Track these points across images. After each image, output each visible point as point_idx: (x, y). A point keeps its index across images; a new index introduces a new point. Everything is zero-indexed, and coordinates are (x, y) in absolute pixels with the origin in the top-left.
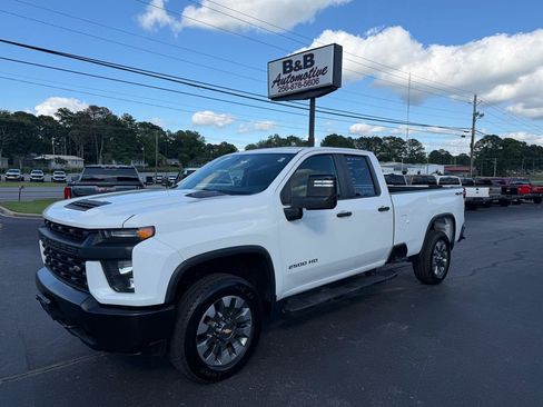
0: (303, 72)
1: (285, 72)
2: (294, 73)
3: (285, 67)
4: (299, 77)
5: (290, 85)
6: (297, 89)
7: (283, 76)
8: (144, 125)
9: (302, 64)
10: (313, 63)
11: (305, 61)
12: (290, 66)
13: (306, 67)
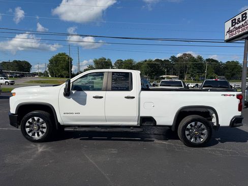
0: (240, 24)
1: (232, 26)
2: (237, 26)
3: (232, 23)
4: (239, 27)
5: (234, 32)
6: (237, 34)
7: (232, 28)
8: (208, 60)
9: (241, 19)
10: (246, 17)
11: (243, 17)
12: (235, 22)
13: (243, 20)
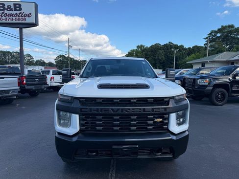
0: (13, 12)
2: (7, 12)
4: (11, 15)
5: (4, 18)
6: (10, 21)
9: (12, 8)
10: (21, 9)
11: (15, 7)
12: (3, 7)
13: (15, 10)
